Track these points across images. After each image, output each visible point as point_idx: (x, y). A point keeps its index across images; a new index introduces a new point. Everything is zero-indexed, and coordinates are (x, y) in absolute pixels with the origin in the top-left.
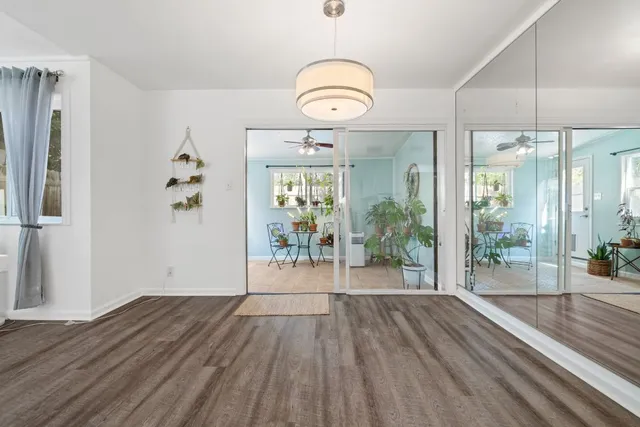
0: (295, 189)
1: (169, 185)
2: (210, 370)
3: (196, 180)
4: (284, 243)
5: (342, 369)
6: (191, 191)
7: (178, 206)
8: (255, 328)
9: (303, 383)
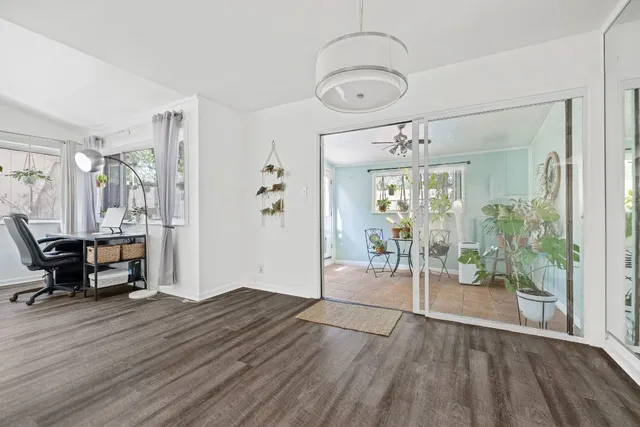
0: (397, 193)
1: (258, 193)
2: (241, 365)
3: (278, 188)
4: (382, 250)
5: (358, 405)
6: (274, 197)
7: (266, 211)
8: (305, 334)
9: (307, 408)
